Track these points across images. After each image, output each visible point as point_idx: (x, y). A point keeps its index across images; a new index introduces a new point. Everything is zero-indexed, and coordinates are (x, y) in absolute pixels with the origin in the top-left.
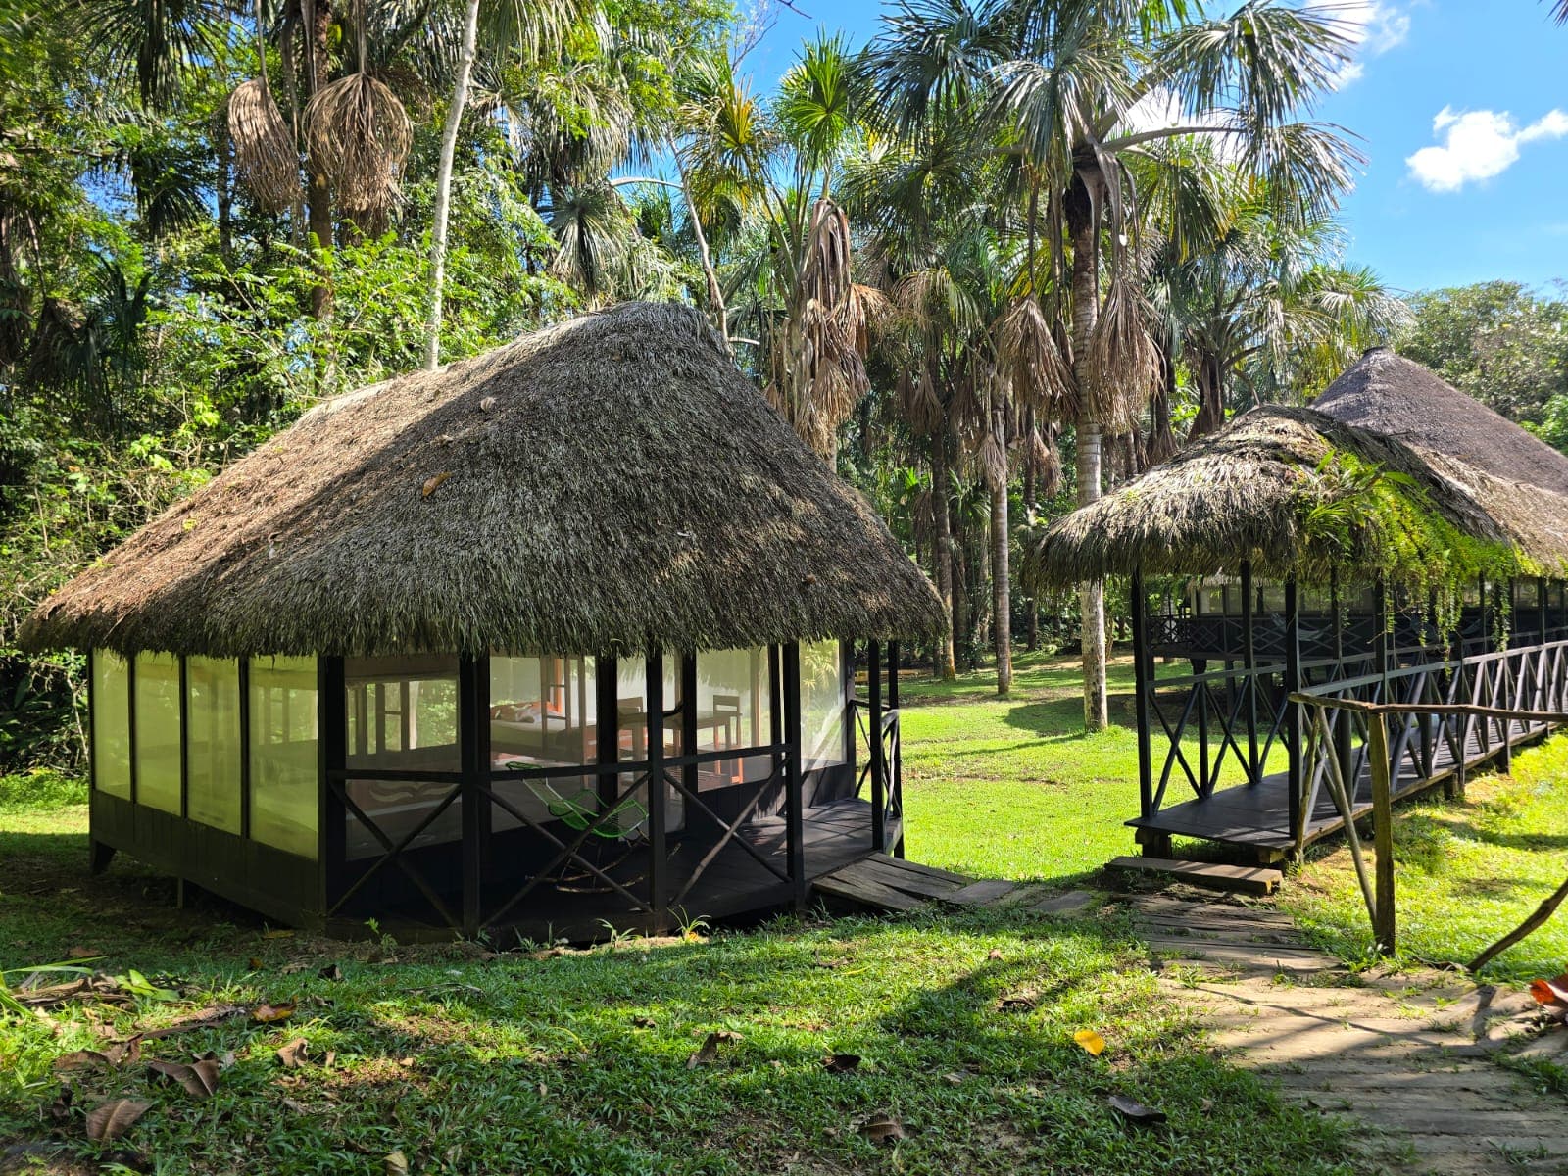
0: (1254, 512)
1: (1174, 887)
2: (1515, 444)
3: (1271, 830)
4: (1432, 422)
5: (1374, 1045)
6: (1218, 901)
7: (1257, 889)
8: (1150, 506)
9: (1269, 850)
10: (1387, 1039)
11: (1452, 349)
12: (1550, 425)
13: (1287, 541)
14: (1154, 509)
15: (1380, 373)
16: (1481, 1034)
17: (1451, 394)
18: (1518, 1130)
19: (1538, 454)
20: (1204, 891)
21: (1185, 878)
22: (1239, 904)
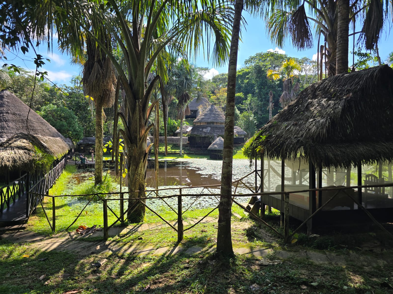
0: (26, 162)
1: (7, 232)
2: (38, 119)
3: (22, 217)
4: (20, 111)
5: (62, 243)
6: (17, 232)
7: (24, 228)
8: (2, 159)
9: (24, 221)
10: (63, 242)
11: (19, 89)
12: (43, 113)
13: (32, 167)
14: (4, 160)
15: (6, 97)
16: (72, 238)
17: (23, 105)
18: (82, 245)
19: (42, 121)
20: (13, 231)
21: (9, 230)
22: (22, 232)
